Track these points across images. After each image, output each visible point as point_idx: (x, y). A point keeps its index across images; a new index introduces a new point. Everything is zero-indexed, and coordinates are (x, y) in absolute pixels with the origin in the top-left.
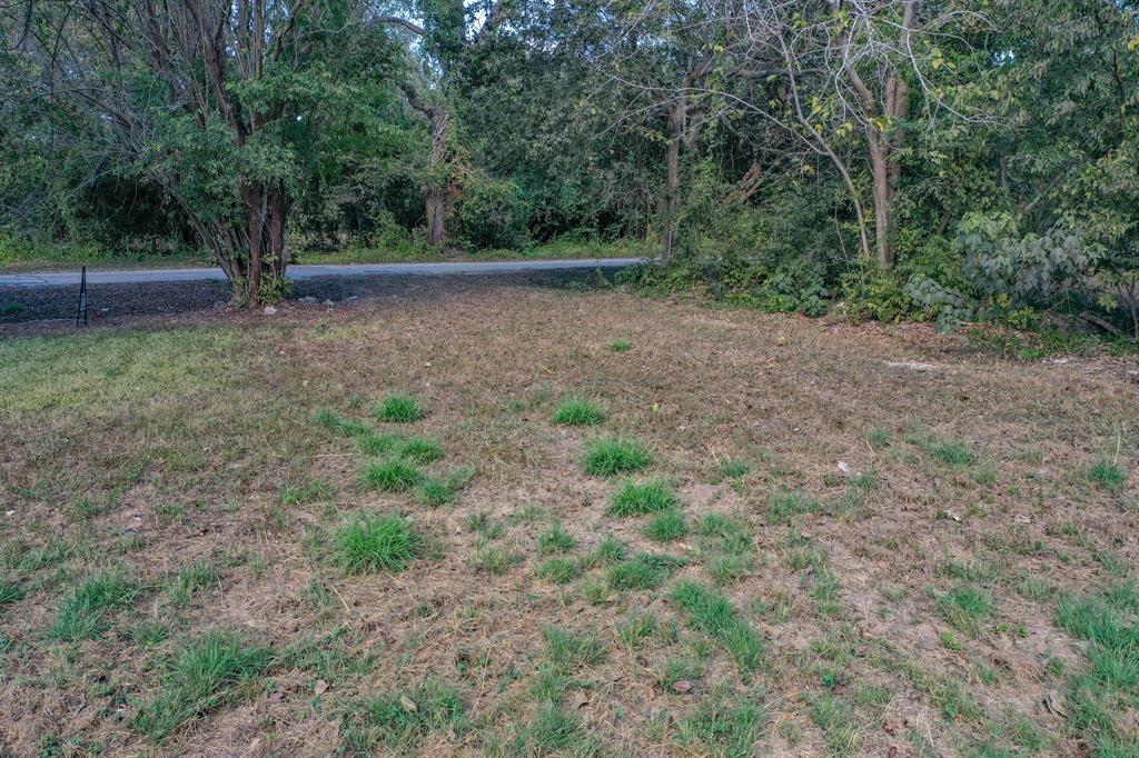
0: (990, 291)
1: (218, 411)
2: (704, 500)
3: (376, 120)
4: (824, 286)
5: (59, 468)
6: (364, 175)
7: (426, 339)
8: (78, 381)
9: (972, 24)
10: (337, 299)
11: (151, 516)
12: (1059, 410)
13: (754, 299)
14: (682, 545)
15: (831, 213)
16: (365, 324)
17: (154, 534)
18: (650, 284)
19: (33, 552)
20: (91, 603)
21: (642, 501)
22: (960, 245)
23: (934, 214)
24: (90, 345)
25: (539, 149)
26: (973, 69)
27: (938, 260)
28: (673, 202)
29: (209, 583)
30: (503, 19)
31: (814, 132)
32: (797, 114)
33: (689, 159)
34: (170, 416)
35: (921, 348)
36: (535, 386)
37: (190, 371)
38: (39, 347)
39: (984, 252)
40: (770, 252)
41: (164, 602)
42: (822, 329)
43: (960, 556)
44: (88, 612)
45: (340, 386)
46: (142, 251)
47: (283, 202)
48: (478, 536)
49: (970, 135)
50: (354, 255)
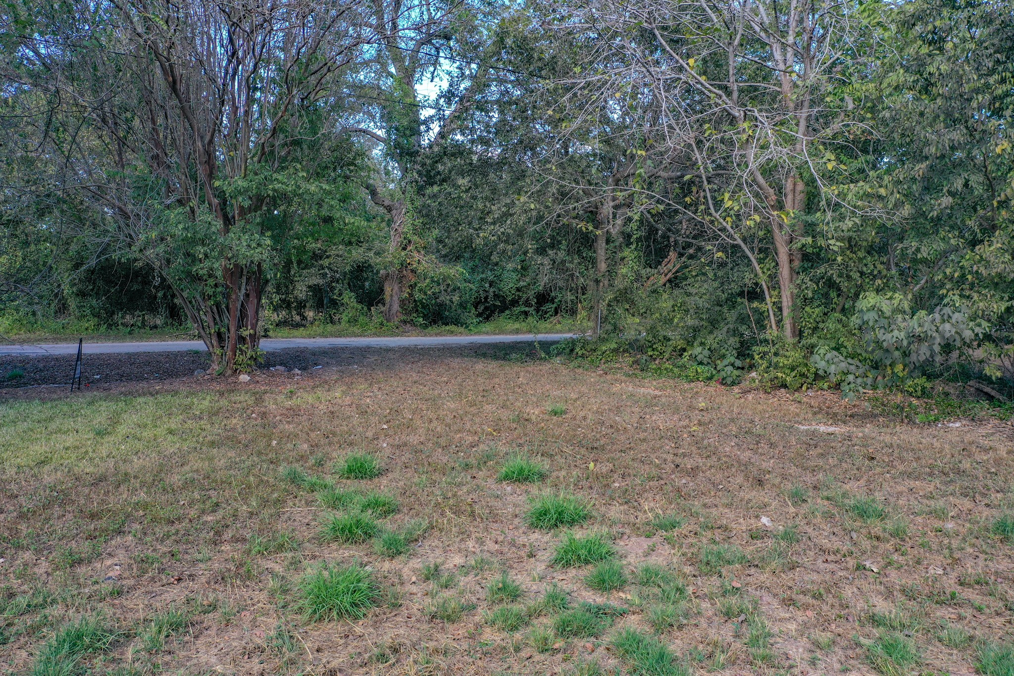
0: (888, 362)
1: (195, 467)
2: (640, 552)
3: (343, 214)
4: (737, 358)
5: (47, 520)
6: (331, 260)
7: (383, 404)
8: (70, 441)
9: (858, 133)
10: (304, 369)
11: (130, 565)
12: (959, 468)
13: (676, 370)
14: (621, 594)
15: (741, 294)
16: (329, 391)
17: (132, 582)
18: (582, 356)
19: (19, 599)
20: (70, 648)
21: (583, 552)
22: (859, 321)
23: (833, 294)
24: (82, 408)
25: (485, 238)
26: (861, 171)
27: (839, 335)
28: (601, 284)
29: (181, 630)
30: (454, 129)
31: (724, 224)
32: (709, 208)
33: (615, 247)
34: (151, 472)
35: (828, 414)
36: (482, 446)
37: (171, 432)
38: (36, 409)
39: (881, 328)
40: (688, 327)
41: (138, 648)
42: (737, 396)
43: (882, 607)
44: (67, 657)
45: (305, 446)
46: (132, 325)
47: (259, 283)
48: (432, 585)
49: (862, 225)
50: (320, 330)
